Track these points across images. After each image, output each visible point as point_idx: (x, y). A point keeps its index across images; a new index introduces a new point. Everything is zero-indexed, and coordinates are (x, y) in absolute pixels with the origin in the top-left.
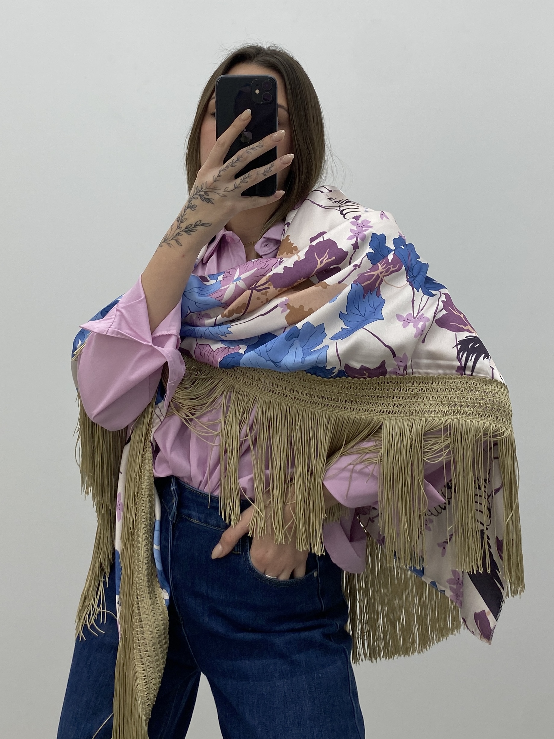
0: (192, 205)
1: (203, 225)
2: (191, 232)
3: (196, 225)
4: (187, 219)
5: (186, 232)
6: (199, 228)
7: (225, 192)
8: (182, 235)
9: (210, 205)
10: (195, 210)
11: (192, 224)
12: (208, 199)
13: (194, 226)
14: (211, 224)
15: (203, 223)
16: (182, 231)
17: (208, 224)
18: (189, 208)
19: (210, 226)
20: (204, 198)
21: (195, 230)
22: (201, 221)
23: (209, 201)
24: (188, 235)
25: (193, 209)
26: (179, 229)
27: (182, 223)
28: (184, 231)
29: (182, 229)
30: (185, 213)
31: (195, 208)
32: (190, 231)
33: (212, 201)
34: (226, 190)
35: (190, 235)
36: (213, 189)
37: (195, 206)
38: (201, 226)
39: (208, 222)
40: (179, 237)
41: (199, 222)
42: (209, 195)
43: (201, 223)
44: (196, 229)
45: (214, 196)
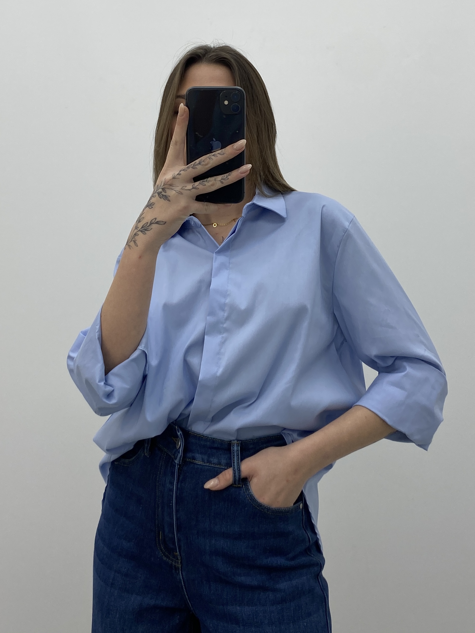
0: (151, 203)
1: (157, 223)
2: (146, 232)
3: (151, 224)
4: (144, 218)
5: (141, 231)
6: (154, 226)
7: (181, 190)
8: (139, 235)
9: (166, 201)
10: (152, 207)
11: (148, 223)
12: (165, 196)
13: (149, 225)
14: (166, 222)
15: (158, 221)
16: (139, 231)
17: (162, 221)
18: (147, 207)
19: (164, 224)
20: (161, 195)
21: (151, 229)
22: (156, 218)
23: (166, 198)
24: (144, 235)
25: (151, 207)
26: (136, 230)
27: (139, 223)
28: (140, 231)
29: (138, 229)
30: (143, 213)
31: (152, 206)
32: (146, 230)
33: (168, 198)
34: (183, 188)
35: (146, 234)
36: (171, 185)
37: (153, 204)
38: (155, 224)
39: (162, 220)
40: (136, 237)
41: (154, 220)
42: (167, 192)
43: (156, 221)
44: (151, 227)
45: (171, 193)
